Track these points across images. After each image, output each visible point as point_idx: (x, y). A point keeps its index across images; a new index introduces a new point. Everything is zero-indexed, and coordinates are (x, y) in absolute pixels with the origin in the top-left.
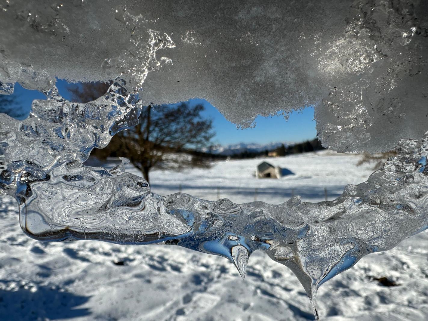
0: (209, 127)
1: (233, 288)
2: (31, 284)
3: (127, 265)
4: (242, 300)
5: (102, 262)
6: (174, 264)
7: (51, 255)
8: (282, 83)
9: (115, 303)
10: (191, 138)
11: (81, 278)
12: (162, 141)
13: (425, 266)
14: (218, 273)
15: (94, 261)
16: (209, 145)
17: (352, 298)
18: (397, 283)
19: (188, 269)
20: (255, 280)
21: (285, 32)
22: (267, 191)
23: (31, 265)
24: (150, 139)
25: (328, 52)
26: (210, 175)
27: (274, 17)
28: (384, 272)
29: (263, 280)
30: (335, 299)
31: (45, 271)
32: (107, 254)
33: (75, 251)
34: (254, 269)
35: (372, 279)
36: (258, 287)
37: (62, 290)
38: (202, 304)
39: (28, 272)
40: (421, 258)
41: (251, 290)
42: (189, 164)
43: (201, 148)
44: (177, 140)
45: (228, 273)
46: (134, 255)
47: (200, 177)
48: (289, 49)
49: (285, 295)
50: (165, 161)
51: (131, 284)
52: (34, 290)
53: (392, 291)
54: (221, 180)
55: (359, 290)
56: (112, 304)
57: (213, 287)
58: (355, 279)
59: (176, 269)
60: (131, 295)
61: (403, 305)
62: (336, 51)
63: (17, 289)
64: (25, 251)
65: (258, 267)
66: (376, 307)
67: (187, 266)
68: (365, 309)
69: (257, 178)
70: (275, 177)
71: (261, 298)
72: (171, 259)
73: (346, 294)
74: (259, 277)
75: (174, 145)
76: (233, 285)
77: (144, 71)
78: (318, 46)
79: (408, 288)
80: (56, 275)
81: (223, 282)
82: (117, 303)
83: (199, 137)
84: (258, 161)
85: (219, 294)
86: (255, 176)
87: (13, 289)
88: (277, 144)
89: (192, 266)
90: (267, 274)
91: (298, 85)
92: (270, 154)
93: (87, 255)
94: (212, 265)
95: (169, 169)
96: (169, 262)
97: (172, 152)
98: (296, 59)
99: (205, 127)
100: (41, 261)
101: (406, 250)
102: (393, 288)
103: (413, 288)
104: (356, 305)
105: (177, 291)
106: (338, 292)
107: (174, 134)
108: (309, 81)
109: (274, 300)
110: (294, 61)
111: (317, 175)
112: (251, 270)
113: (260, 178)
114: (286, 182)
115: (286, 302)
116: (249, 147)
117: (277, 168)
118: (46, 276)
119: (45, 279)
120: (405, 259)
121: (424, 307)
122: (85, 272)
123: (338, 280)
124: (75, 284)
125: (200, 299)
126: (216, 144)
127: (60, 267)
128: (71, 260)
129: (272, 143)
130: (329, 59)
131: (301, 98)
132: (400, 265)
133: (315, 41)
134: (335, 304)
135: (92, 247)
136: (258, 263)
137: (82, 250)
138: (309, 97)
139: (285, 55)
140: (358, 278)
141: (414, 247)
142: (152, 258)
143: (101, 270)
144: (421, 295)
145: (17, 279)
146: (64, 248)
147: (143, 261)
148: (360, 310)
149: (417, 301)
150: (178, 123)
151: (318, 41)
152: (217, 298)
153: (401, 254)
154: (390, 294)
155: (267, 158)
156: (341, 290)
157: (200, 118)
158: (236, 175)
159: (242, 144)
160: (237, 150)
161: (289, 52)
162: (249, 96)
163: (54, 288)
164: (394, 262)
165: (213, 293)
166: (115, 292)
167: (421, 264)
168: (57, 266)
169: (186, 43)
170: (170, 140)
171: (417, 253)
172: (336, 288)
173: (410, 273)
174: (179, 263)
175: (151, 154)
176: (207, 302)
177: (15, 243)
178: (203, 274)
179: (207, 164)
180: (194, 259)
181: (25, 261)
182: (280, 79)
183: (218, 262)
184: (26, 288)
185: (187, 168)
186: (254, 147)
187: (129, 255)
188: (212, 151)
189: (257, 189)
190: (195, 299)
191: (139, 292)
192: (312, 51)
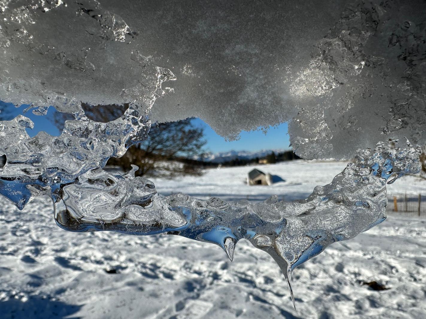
0: (200, 135)
1: (226, 294)
2: (22, 294)
3: (119, 273)
4: (235, 306)
5: (94, 270)
6: (166, 271)
7: (42, 264)
8: (261, 104)
9: (107, 312)
10: (183, 146)
11: (72, 287)
12: (154, 149)
13: (414, 270)
14: (210, 279)
15: (86, 270)
16: (200, 153)
17: (343, 302)
18: (387, 287)
19: (180, 277)
20: (247, 286)
21: (263, 64)
22: (258, 198)
23: (22, 274)
24: (142, 147)
25: (297, 80)
26: (201, 183)
27: (254, 52)
28: (374, 276)
29: (255, 287)
30: (327, 304)
31: (36, 280)
32: (99, 262)
33: (66, 259)
34: (246, 275)
35: (362, 283)
36: (251, 293)
37: (54, 300)
38: (194, 311)
39: (19, 282)
40: (410, 261)
41: (244, 296)
42: (180, 172)
43: (192, 156)
44: (168, 148)
45: (220, 279)
46: (127, 263)
47: (192, 184)
48: (266, 78)
49: (277, 301)
50: (156, 169)
51: (123, 291)
52: (25, 299)
53: (382, 295)
54: (212, 187)
55: (350, 295)
56: (104, 312)
57: (206, 294)
58: (346, 284)
59: (169, 276)
60: (123, 303)
61: (393, 309)
62: (304, 79)
63: (7, 299)
64: (15, 260)
65: (250, 273)
66: (367, 311)
67: (179, 273)
68: (356, 313)
69: (248, 184)
70: (266, 184)
71: (253, 304)
72: (164, 266)
73: (337, 299)
74: (251, 283)
75: (165, 153)
76: (225, 291)
77: (152, 98)
78: (289, 75)
79: (397, 292)
80: (47, 284)
81: (215, 288)
82: (109, 311)
83: (191, 145)
84: (249, 169)
85: (212, 301)
86: (246, 183)
87: (3, 299)
88: (267, 151)
89: (184, 273)
90: (259, 280)
91: (274, 106)
92: (260, 162)
93: (79, 264)
94: (205, 272)
95: (161, 177)
96: (162, 269)
97: (164, 160)
98: (272, 85)
99: (196, 135)
100: (32, 271)
101: (395, 255)
102: (382, 292)
103: (403, 291)
104: (348, 309)
105: (170, 299)
106: (330, 297)
107: (165, 142)
108: (282, 102)
109: (267, 306)
110: (270, 86)
111: (307, 182)
112: (243, 276)
113: (251, 185)
114: (276, 189)
115: (278, 307)
116: (239, 155)
117: (268, 175)
118: (37, 285)
119: (36, 288)
120: (393, 263)
121: (413, 310)
122: (77, 280)
123: (329, 285)
124: (67, 293)
125: (192, 306)
126: (207, 152)
127: (51, 276)
128: (63, 269)
129: (262, 151)
130: (299, 85)
131: (276, 116)
132: (389, 269)
133: (287, 71)
134: (327, 309)
135: (83, 255)
136: (250, 269)
137: (74, 259)
138: (283, 116)
139: (263, 82)
140: (348, 283)
141: (402, 252)
142: (144, 266)
143: (93, 278)
144: (409, 299)
145: (8, 289)
146: (56, 256)
147: (136, 269)
148: (351, 314)
149: (407, 305)
150: (170, 132)
151: (288, 71)
152: (210, 305)
153: (390, 258)
154: (380, 298)
155: (258, 165)
156: (332, 294)
157: (192, 126)
158: (227, 182)
159: (233, 152)
160: (228, 157)
161: (266, 80)
162: (234, 115)
163: (45, 297)
164: (383, 266)
165: (205, 300)
166: (107, 300)
167: (409, 267)
168: (48, 275)
169: (184, 74)
170: (162, 148)
171: (406, 257)
172: (327, 293)
173: (399, 276)
174: (171, 270)
175: (143, 162)
176: (200, 309)
177: (5, 252)
178: (196, 281)
179: (198, 172)
180: (187, 266)
181: (15, 270)
182: (260, 101)
183: (210, 269)
184: (17, 297)
185: (179, 175)
186: (245, 155)
187: (121, 263)
188: (203, 159)
189: (248, 196)
190: (187, 306)
191: (131, 300)
192: (285, 79)
